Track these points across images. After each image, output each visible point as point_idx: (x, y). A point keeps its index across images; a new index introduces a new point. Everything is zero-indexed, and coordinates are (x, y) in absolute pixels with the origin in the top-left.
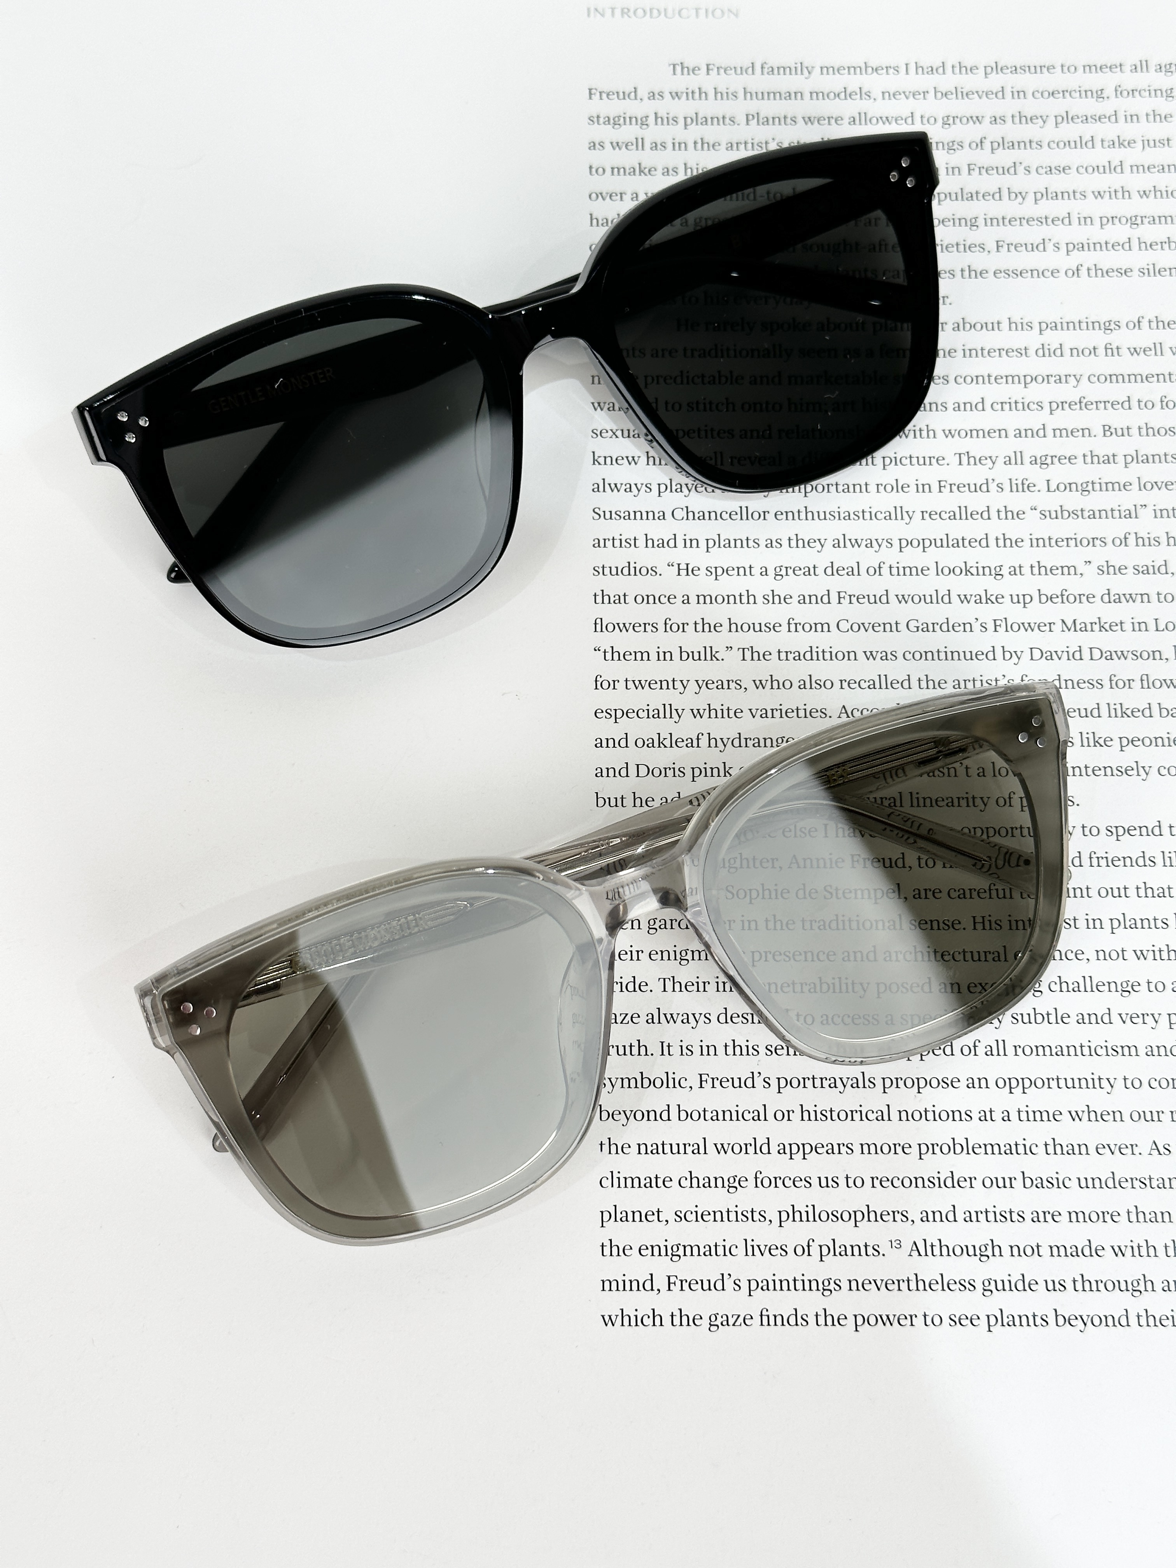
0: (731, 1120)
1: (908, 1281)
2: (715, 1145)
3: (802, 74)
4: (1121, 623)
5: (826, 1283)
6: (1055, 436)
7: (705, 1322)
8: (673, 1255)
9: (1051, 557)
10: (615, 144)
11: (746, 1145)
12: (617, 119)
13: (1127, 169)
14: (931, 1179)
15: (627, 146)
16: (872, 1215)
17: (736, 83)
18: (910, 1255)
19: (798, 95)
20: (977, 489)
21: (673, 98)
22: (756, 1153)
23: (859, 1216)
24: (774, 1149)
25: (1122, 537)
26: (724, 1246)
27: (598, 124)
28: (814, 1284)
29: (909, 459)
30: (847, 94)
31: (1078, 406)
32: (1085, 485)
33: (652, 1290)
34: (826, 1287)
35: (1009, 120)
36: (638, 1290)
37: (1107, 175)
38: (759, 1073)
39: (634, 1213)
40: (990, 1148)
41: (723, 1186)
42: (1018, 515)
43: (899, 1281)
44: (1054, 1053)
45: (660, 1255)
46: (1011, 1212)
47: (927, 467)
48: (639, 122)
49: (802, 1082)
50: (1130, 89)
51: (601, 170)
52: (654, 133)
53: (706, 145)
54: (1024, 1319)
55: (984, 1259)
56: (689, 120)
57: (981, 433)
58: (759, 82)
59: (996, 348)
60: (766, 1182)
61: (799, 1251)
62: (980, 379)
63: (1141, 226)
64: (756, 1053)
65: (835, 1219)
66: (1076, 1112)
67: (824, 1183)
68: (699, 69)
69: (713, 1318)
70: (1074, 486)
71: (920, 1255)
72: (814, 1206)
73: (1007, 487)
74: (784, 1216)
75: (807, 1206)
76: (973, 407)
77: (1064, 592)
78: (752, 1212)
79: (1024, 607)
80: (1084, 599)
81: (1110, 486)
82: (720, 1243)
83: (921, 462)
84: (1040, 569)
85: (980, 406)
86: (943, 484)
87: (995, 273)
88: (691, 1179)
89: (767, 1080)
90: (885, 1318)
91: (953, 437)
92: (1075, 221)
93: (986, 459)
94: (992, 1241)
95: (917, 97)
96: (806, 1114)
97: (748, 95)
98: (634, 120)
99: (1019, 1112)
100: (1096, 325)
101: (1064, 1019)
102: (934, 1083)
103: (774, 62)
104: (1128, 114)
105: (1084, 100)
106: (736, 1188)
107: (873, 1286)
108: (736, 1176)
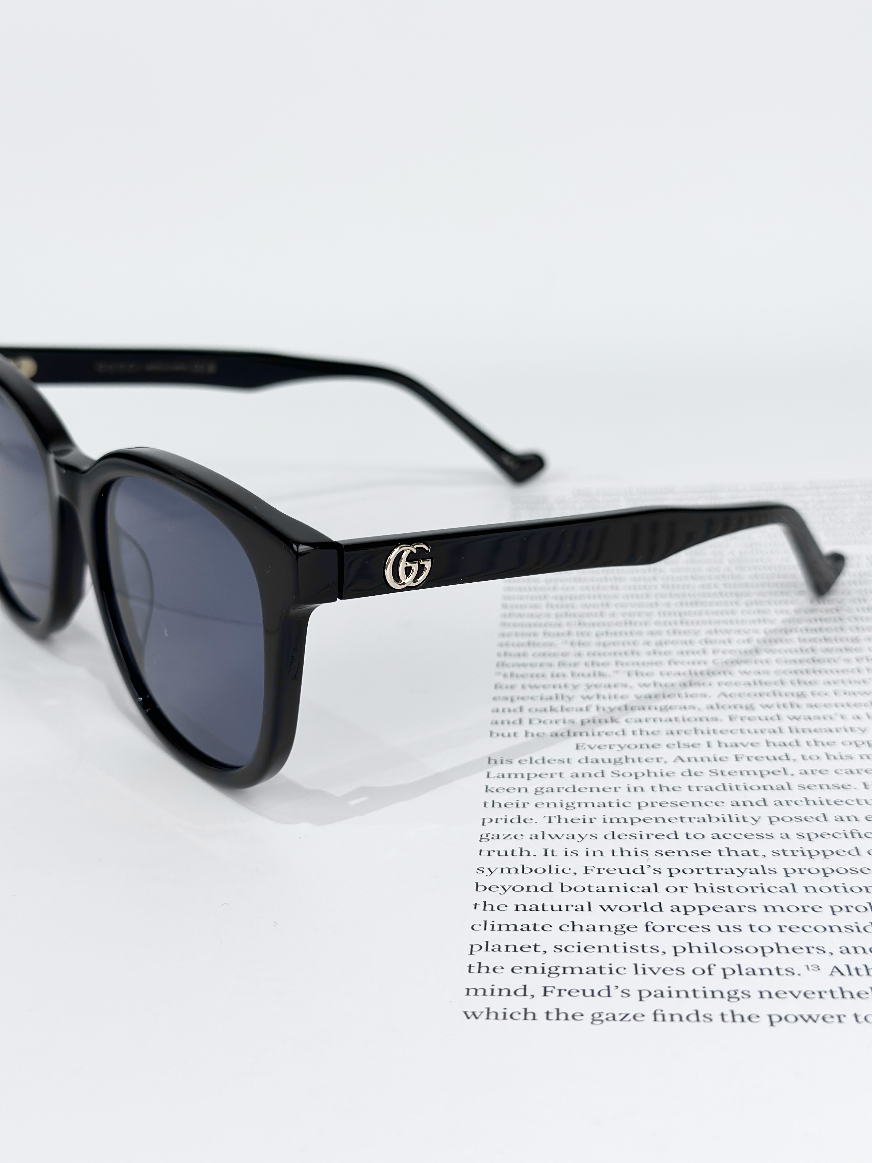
0: (619, 892)
1: (832, 992)
2: (601, 906)
5: (732, 993)
7: (588, 1018)
8: (550, 973)
11: (635, 906)
14: (849, 927)
16: (783, 950)
18: (831, 975)
22: (646, 910)
23: (767, 950)
24: (666, 907)
26: (611, 969)
28: (717, 995)
33: (525, 995)
34: (732, 996)
36: (509, 995)
38: (650, 866)
39: (507, 946)
41: (610, 930)
43: (820, 992)
45: (536, 973)
49: (696, 871)
60: (659, 929)
61: (699, 971)
64: (644, 855)
65: (739, 951)
67: (724, 929)
69: (596, 1016)
71: (842, 974)
72: (714, 944)
74: (679, 950)
75: (706, 943)
78: (643, 946)
82: (606, 966)
88: (574, 926)
89: (657, 869)
90: (806, 1017)
96: (701, 890)
102: (842, 871)
106: (625, 932)
107: (789, 994)
108: (624, 925)
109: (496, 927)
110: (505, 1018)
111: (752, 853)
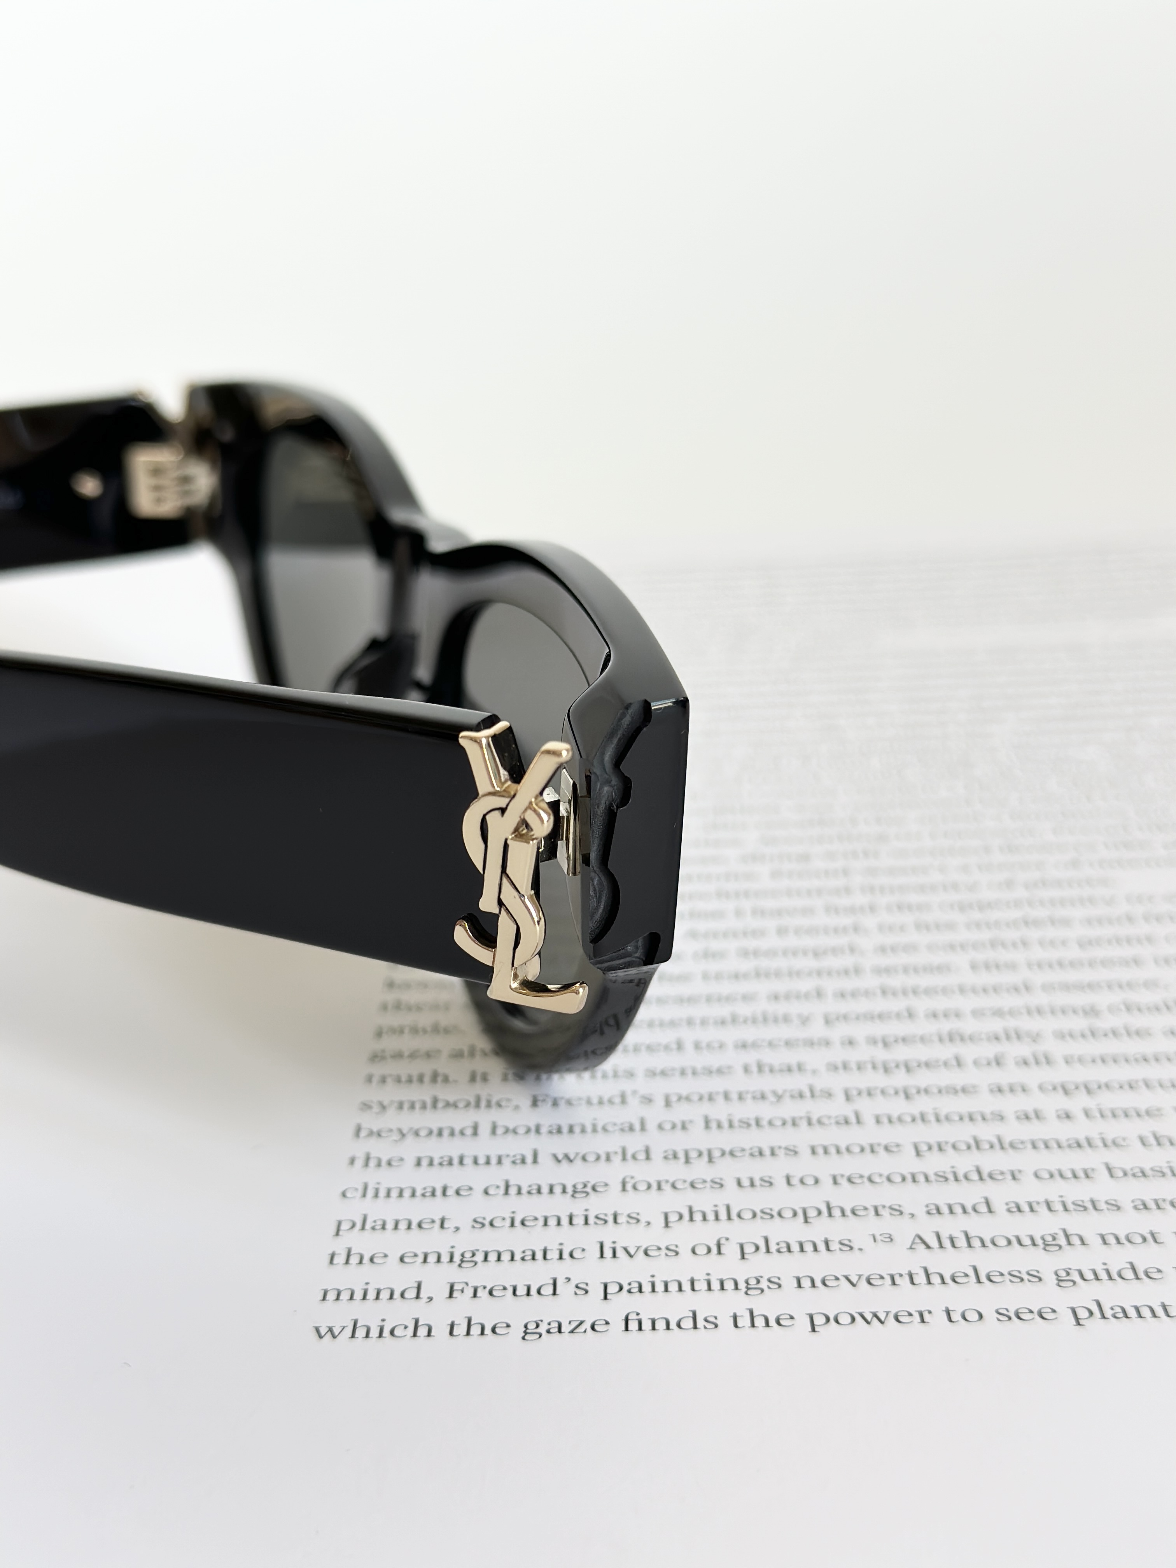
0: (583, 1133)
1: (910, 1275)
2: (555, 1157)
5: (753, 1282)
7: (516, 1331)
8: (462, 1261)
11: (608, 1154)
14: (941, 1174)
16: (837, 1213)
18: (911, 1248)
22: (624, 1160)
23: (812, 1213)
24: (657, 1154)
26: (561, 1251)
28: (729, 1285)
33: (418, 1297)
34: (753, 1286)
36: (391, 1299)
38: (635, 1093)
39: (397, 1222)
41: (564, 1192)
43: (892, 1276)
45: (439, 1262)
46: (1093, 1202)
49: (707, 1097)
54: (1146, 1311)
55: (1052, 1248)
60: (642, 1187)
61: (701, 1250)
65: (767, 1217)
67: (746, 1183)
69: (532, 1326)
71: (928, 1247)
72: (728, 1207)
74: (673, 1218)
75: (716, 1207)
78: (616, 1215)
82: (554, 1248)
88: (507, 1187)
89: (647, 1097)
90: (869, 1316)
94: (1064, 1231)
96: (713, 1125)
99: (1086, 1111)
106: (588, 1194)
107: (843, 1282)
108: (588, 1182)
109: (382, 1193)
110: (381, 1335)
111: (795, 1069)
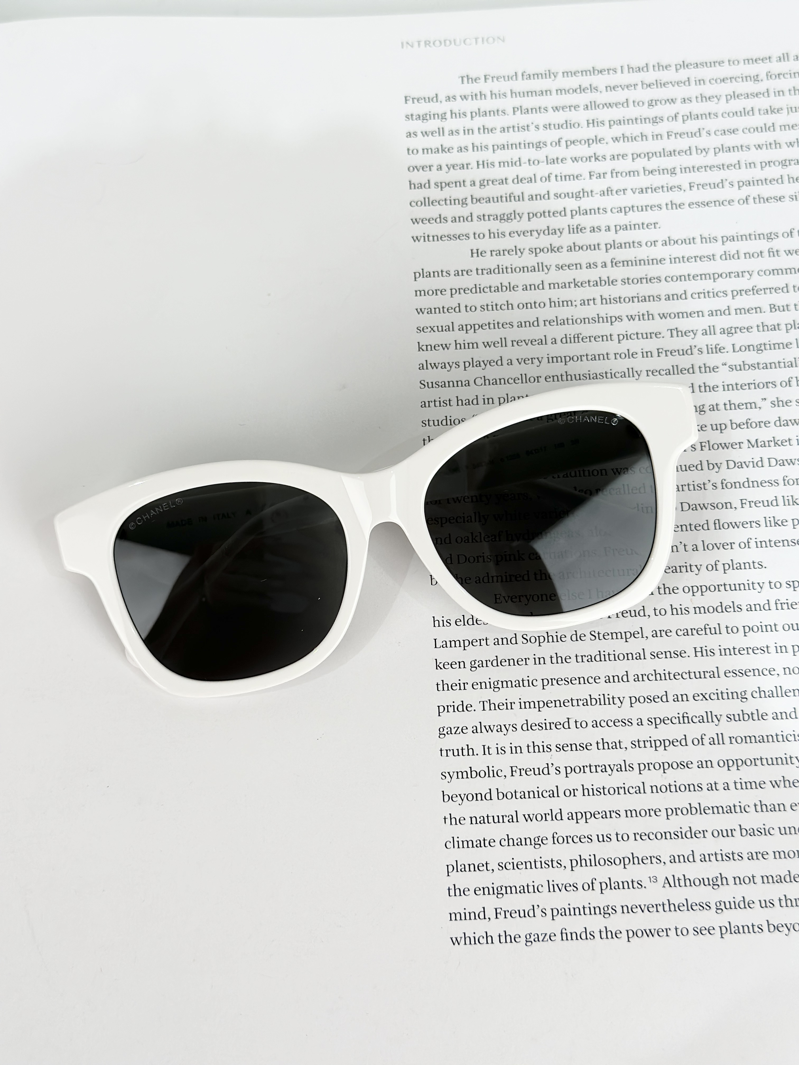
0: (534, 797)
1: (663, 905)
2: (524, 815)
3: (550, 78)
4: (789, 440)
5: (606, 909)
6: (736, 314)
7: (523, 939)
8: (498, 894)
9: (738, 397)
10: (424, 133)
11: (545, 814)
12: (424, 116)
13: (778, 128)
14: (676, 833)
15: (432, 133)
16: (636, 860)
17: (504, 86)
18: (664, 887)
19: (547, 92)
20: (684, 353)
21: (462, 100)
22: (552, 820)
23: (627, 861)
24: (565, 816)
25: (787, 381)
26: (534, 886)
27: (412, 120)
28: (597, 910)
29: (636, 335)
30: (582, 89)
31: (751, 293)
32: (759, 346)
33: (485, 918)
34: (606, 911)
35: (694, 100)
36: (475, 919)
37: (764, 133)
38: (552, 764)
39: (469, 865)
40: (716, 810)
41: (531, 844)
42: (714, 369)
43: (657, 905)
44: (757, 741)
45: (489, 894)
46: (733, 853)
47: (649, 340)
48: (440, 117)
49: (582, 769)
50: (777, 73)
51: (415, 151)
52: (450, 124)
53: (486, 130)
54: (746, 928)
55: (716, 887)
56: (474, 114)
57: (685, 314)
58: (521, 85)
59: (692, 256)
60: (561, 840)
61: (586, 887)
62: (683, 278)
63: (789, 167)
64: (549, 750)
65: (610, 864)
66: (776, 781)
67: (601, 839)
68: (479, 79)
69: (528, 937)
70: (751, 347)
71: (670, 886)
72: (594, 855)
73: (705, 350)
74: (574, 863)
75: (590, 855)
76: (679, 297)
77: (748, 421)
78: (552, 861)
79: (721, 432)
80: (762, 425)
81: (777, 346)
82: (531, 884)
83: (645, 336)
84: (730, 406)
85: (683, 296)
86: (660, 351)
87: (689, 205)
88: (508, 840)
89: (558, 768)
90: (648, 932)
91: (666, 318)
92: (743, 166)
93: (690, 332)
94: (721, 874)
95: (630, 88)
96: (586, 791)
97: (514, 95)
98: (436, 116)
99: (735, 783)
100: (762, 236)
101: (765, 718)
102: (675, 766)
103: (531, 71)
104: (776, 91)
105: (745, 83)
106: (540, 845)
107: (639, 909)
108: (540, 837)
109: (461, 844)
111: (618, 746)
